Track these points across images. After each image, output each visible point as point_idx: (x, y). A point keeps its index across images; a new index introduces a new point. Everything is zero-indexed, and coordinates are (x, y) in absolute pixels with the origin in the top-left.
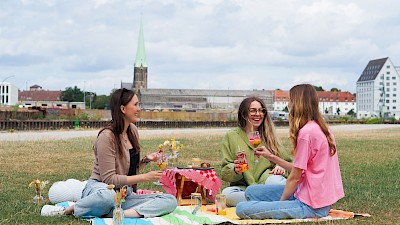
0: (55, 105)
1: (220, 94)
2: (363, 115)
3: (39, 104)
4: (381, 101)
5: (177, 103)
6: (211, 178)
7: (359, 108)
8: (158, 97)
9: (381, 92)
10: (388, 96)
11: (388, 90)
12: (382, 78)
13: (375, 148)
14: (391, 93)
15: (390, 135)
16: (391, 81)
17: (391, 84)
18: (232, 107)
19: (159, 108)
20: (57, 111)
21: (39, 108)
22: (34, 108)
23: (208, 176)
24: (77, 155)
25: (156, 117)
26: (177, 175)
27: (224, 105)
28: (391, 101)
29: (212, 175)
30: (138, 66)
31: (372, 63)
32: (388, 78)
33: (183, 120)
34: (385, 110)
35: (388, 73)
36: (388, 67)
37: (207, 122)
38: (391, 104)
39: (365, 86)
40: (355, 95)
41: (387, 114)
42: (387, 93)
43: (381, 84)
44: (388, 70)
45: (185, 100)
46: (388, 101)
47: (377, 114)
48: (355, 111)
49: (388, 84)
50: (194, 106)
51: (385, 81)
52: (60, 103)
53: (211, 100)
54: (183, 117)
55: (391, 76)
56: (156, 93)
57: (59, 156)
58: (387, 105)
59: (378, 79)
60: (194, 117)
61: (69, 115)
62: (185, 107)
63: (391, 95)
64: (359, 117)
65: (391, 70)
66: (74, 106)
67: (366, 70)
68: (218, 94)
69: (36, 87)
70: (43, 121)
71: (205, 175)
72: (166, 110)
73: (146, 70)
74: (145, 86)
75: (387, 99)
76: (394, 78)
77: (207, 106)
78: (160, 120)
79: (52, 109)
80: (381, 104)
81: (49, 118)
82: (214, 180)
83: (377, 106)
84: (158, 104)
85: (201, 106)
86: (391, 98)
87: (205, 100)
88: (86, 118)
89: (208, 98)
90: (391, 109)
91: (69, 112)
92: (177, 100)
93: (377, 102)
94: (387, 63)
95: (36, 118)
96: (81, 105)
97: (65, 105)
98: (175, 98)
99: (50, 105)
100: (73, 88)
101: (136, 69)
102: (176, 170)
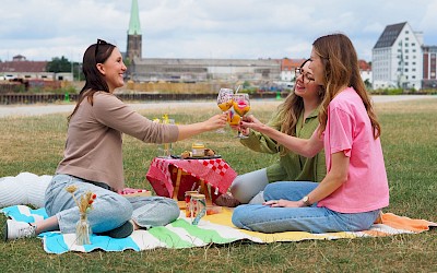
0: (40, 77)
1: (222, 63)
2: (380, 86)
3: (22, 76)
4: (399, 70)
5: (174, 74)
6: (218, 171)
7: (375, 78)
8: (154, 67)
9: (399, 60)
10: (407, 64)
11: (407, 57)
12: (401, 44)
13: (412, 124)
14: (410, 61)
15: (422, 107)
16: (410, 48)
17: (410, 51)
18: (236, 78)
19: (155, 79)
20: (41, 84)
21: (21, 80)
22: (15, 80)
23: (214, 168)
24: (47, 136)
25: (152, 89)
26: (171, 167)
27: (227, 75)
28: (410, 70)
29: (220, 167)
30: (131, 33)
31: (389, 28)
32: (406, 45)
33: (182, 92)
34: (403, 80)
35: (407, 39)
36: (407, 32)
37: (209, 95)
38: (410, 74)
39: (382, 54)
40: (370, 63)
41: (405, 84)
42: (405, 61)
43: (399, 51)
44: (407, 36)
45: (183, 70)
46: (407, 70)
47: (395, 84)
48: (370, 81)
49: (407, 51)
50: (193, 77)
51: (404, 48)
52: (45, 74)
53: (212, 70)
54: (181, 89)
55: (410, 42)
56: (150, 63)
57: (23, 137)
58: (405, 74)
59: (396, 46)
60: (194, 89)
61: (55, 88)
62: (183, 77)
63: (410, 64)
64: (375, 88)
65: (410, 35)
66: (61, 78)
67: (382, 36)
68: (219, 63)
69: (19, 57)
70: (26, 94)
71: (210, 166)
72: (162, 81)
73: (140, 38)
74: (139, 55)
75: (406, 67)
76: (413, 45)
77: (208, 77)
78: (156, 93)
79: (36, 81)
80: (399, 73)
81: (32, 91)
82: (222, 174)
83: (395, 75)
84: (154, 75)
85: (200, 77)
86: (410, 67)
87: (206, 70)
88: (74, 91)
89: (209, 68)
90: (410, 79)
91: (54, 85)
92: (175, 70)
93: (394, 71)
94: (406, 28)
95: (18, 91)
96: (68, 77)
97: (50, 76)
98: (172, 69)
99: (33, 76)
100: (60, 58)
101: (129, 37)
102: (170, 160)
